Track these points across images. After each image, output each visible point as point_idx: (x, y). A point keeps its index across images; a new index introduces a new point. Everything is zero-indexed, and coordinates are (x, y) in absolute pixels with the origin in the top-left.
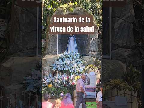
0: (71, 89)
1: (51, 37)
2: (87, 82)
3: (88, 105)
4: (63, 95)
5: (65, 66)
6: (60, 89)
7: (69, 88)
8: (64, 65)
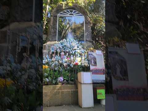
0: (73, 72)
1: (52, 28)
2: (93, 62)
3: (100, 94)
4: (63, 80)
5: (65, 47)
6: (59, 71)
7: (71, 70)
8: (63, 47)
